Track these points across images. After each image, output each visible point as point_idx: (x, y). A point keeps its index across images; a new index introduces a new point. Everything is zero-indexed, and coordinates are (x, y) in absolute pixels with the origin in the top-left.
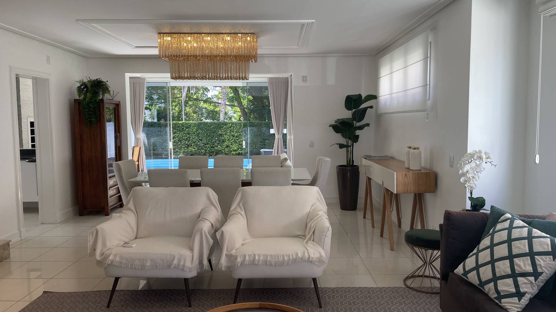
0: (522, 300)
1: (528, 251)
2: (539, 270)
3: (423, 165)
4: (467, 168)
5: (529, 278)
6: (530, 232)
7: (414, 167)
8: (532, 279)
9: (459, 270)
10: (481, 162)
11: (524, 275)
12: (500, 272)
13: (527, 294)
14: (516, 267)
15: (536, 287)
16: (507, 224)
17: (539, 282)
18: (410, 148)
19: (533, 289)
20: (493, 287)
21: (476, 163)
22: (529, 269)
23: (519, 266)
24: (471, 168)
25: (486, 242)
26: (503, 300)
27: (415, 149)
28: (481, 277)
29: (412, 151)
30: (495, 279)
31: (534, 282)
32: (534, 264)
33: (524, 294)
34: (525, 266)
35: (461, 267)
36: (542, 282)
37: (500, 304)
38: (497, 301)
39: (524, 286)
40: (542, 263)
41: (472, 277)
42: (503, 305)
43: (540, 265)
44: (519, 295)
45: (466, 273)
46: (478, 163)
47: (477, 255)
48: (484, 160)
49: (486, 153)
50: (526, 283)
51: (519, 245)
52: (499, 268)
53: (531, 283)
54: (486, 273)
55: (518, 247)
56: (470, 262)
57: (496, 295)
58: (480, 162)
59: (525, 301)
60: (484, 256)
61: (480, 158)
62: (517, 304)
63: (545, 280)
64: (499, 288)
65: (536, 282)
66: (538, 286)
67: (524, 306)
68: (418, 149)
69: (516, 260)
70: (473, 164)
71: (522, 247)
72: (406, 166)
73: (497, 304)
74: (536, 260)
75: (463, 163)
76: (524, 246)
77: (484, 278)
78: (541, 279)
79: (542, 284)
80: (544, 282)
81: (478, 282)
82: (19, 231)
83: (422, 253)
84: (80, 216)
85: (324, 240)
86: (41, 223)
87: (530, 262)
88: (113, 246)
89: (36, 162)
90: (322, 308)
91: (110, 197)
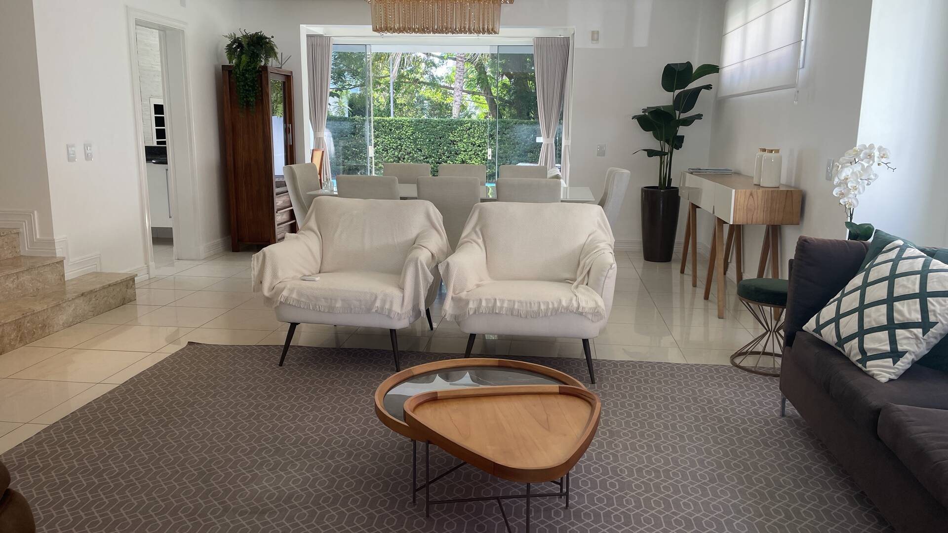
0: (899, 363)
1: (917, 291)
2: (932, 319)
3: (783, 180)
4: (847, 172)
5: (915, 330)
6: (926, 265)
7: (768, 181)
8: (919, 331)
9: (810, 325)
10: (871, 162)
11: (906, 326)
12: (870, 322)
13: (907, 354)
14: (895, 315)
15: (925, 344)
16: (893, 255)
17: (929, 337)
18: (764, 150)
19: (918, 347)
20: (857, 345)
21: (863, 166)
22: (917, 317)
23: (901, 313)
24: (853, 173)
25: (857, 280)
26: (869, 363)
27: (771, 151)
28: (841, 331)
29: (766, 154)
30: (862, 333)
31: (921, 335)
32: (924, 311)
33: (903, 354)
34: (910, 313)
35: (813, 321)
36: (936, 338)
37: (864, 369)
38: (860, 365)
39: (905, 341)
40: (938, 308)
41: (829, 334)
42: (868, 369)
43: (934, 311)
44: (895, 354)
45: (819, 327)
46: (866, 165)
47: (840, 301)
48: (876, 159)
49: (880, 149)
50: (908, 338)
51: (905, 283)
52: (869, 316)
53: (917, 338)
54: (849, 325)
55: (904, 286)
56: (828, 312)
57: (860, 357)
58: (868, 162)
59: (903, 364)
60: (850, 301)
61: (870, 156)
62: (889, 367)
63: (941, 334)
64: (865, 346)
65: (925, 337)
66: (928, 343)
67: (902, 372)
68: (777, 151)
69: (897, 305)
70: (857, 168)
71: (910, 286)
72: (756, 181)
73: (860, 369)
74: (929, 305)
75: (840, 166)
76: (914, 284)
77: (845, 332)
78: (933, 332)
79: (934, 342)
80: (939, 339)
81: (836, 340)
82: (146, 265)
83: (762, 310)
84: (233, 251)
85: (603, 282)
86: (176, 258)
87: (918, 307)
88: (286, 278)
89: (167, 164)
90: (596, 384)
91: (278, 225)
